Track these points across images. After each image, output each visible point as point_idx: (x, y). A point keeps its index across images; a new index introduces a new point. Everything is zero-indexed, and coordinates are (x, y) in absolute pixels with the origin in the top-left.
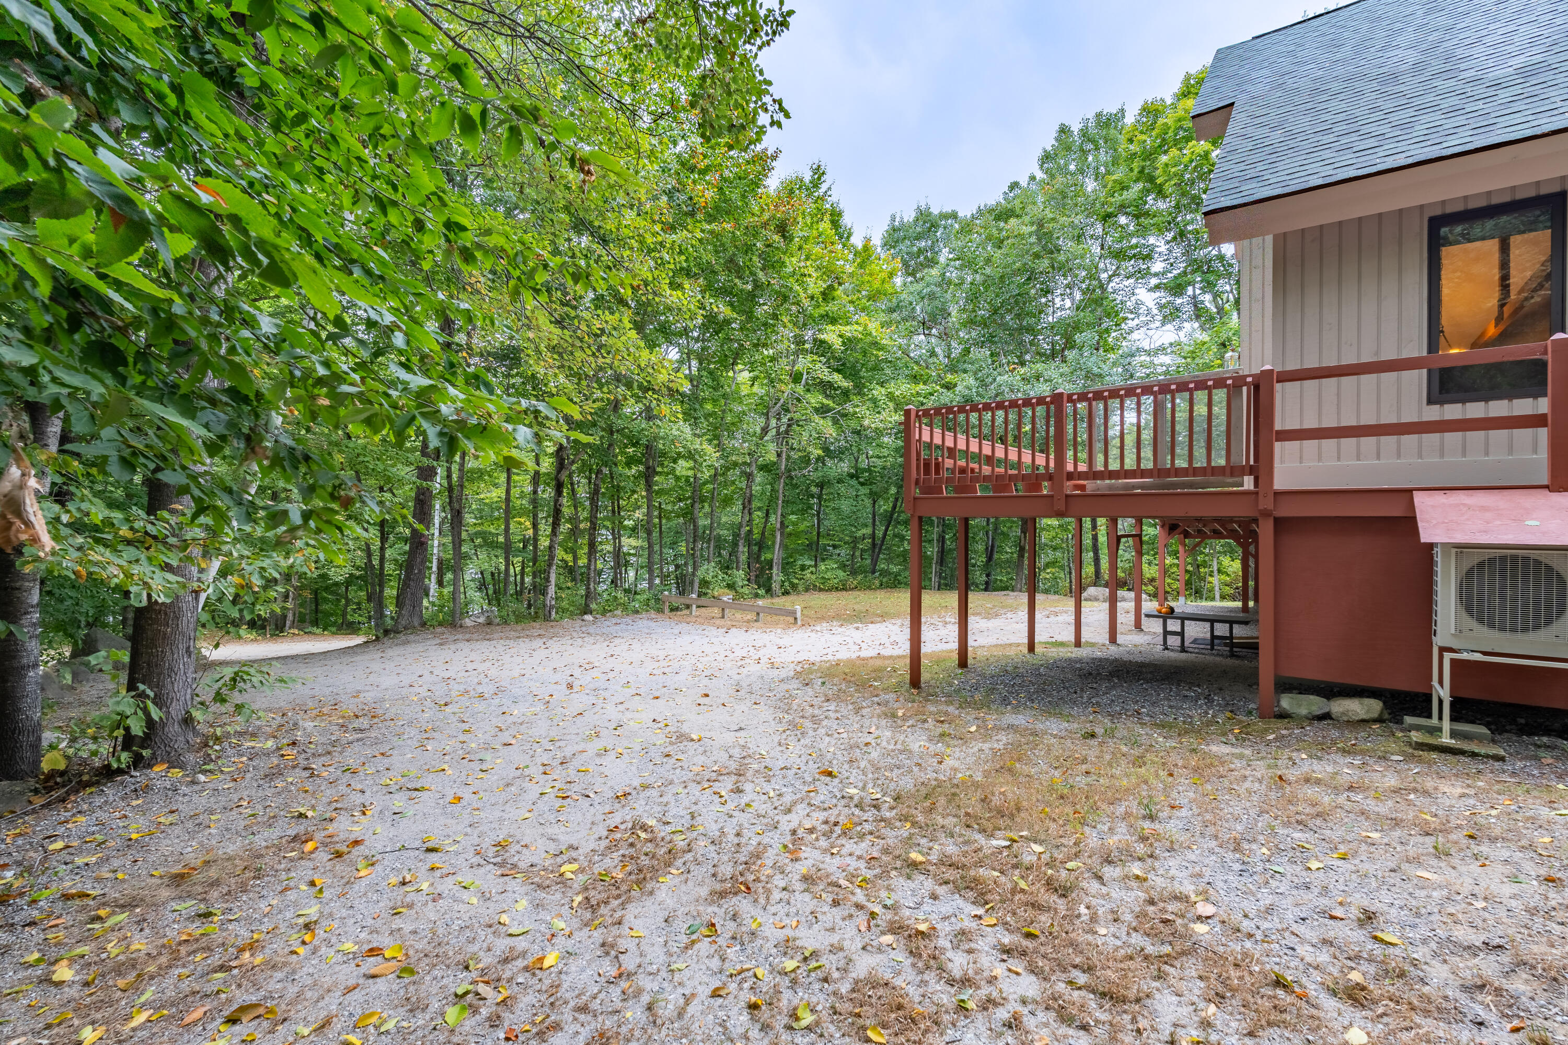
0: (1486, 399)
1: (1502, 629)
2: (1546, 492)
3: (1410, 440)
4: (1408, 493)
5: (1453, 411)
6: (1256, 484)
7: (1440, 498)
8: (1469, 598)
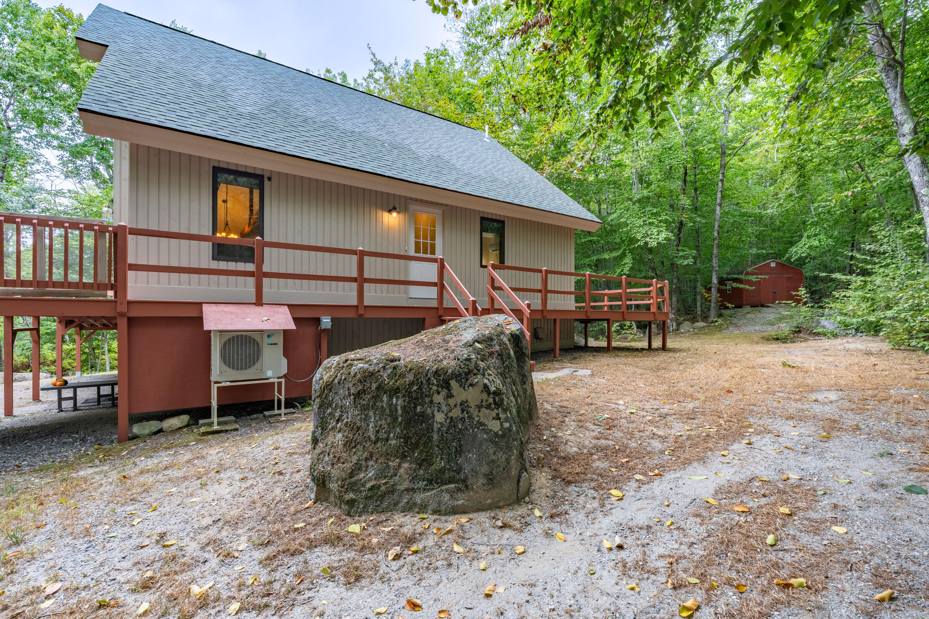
0: (236, 261)
1: (238, 369)
2: (254, 306)
3: (204, 277)
4: (199, 305)
5: (223, 265)
6: (116, 296)
7: (214, 308)
8: (225, 356)
